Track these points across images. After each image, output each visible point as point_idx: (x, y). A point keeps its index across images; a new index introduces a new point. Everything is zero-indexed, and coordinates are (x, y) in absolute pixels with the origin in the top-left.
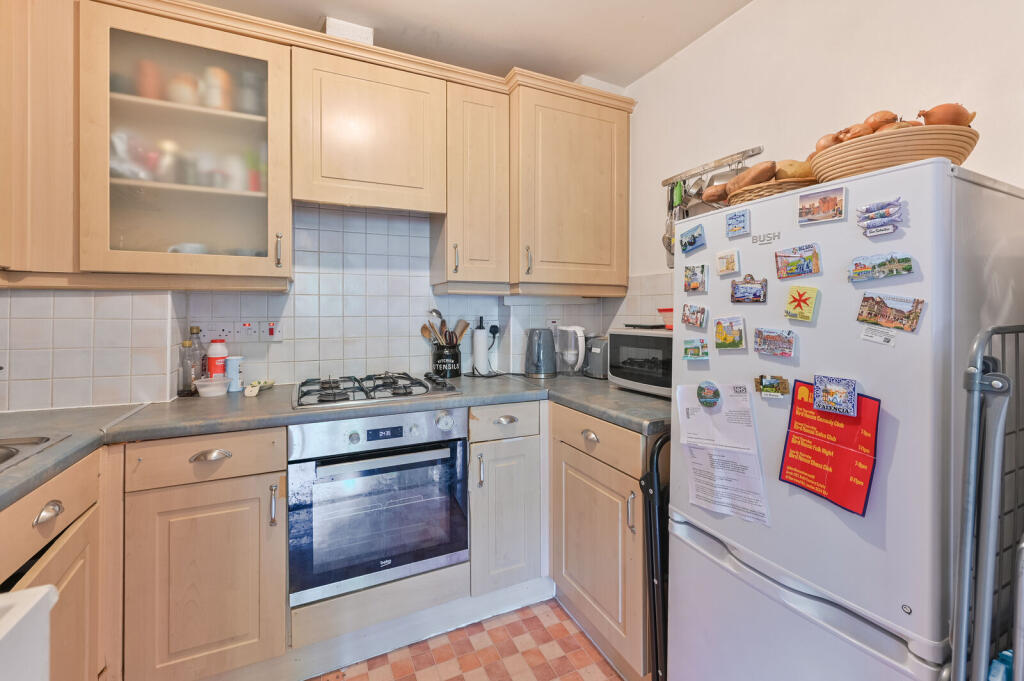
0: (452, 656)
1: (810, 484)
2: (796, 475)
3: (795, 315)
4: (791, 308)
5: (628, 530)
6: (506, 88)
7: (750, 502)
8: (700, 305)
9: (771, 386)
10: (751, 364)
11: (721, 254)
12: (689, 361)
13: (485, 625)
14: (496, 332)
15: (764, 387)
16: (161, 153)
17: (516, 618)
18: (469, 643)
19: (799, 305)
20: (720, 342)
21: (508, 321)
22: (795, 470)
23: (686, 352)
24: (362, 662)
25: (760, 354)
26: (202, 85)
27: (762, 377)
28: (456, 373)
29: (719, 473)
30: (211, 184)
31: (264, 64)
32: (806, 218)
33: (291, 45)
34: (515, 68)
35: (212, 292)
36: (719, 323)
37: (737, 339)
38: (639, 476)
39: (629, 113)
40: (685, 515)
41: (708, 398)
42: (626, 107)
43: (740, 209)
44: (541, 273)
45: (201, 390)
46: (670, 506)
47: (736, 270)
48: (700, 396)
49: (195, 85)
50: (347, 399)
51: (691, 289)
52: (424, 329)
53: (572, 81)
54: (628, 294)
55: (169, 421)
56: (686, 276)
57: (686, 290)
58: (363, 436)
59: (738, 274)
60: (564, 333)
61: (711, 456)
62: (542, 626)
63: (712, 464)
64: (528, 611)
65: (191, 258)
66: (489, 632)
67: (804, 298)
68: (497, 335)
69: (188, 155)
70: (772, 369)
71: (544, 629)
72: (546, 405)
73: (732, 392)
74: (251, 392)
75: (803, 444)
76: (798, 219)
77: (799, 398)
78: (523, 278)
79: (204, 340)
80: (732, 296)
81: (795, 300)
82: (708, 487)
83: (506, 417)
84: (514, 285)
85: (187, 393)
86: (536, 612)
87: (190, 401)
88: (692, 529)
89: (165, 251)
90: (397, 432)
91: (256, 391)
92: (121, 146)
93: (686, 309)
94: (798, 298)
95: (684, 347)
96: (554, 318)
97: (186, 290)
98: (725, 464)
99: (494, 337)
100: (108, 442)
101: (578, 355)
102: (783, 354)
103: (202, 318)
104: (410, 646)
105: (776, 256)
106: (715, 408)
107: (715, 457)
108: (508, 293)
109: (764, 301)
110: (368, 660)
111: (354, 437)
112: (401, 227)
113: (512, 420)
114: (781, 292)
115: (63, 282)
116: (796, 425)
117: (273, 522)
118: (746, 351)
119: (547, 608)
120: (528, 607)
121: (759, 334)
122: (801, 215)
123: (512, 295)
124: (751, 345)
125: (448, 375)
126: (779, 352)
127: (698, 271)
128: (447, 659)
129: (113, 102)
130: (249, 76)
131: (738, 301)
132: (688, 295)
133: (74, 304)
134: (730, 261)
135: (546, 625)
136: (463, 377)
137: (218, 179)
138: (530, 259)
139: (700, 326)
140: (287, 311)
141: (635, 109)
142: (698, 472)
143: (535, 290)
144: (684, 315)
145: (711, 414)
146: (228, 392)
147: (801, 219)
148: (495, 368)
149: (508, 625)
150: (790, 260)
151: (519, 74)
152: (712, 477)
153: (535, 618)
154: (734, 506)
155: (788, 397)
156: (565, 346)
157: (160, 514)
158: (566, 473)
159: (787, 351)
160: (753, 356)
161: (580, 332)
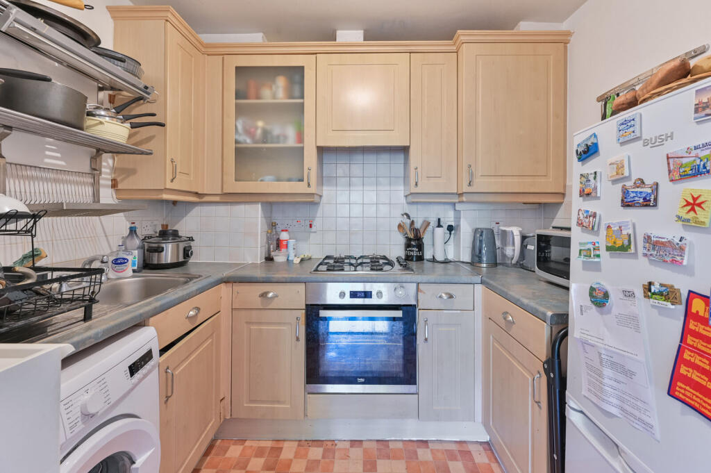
0: (403, 459)
1: (706, 408)
2: (689, 394)
3: (688, 220)
4: (683, 213)
5: (536, 405)
6: (454, 48)
7: (639, 409)
8: (592, 210)
9: (661, 294)
10: (641, 269)
11: (613, 159)
12: (583, 262)
13: (430, 445)
14: (452, 230)
15: (654, 294)
16: (256, 128)
17: (454, 447)
18: (416, 453)
19: (693, 209)
20: (609, 245)
21: (459, 221)
22: (688, 388)
23: (580, 253)
24: (348, 441)
25: (650, 260)
26: (274, 87)
27: (650, 284)
28: (420, 258)
29: (607, 372)
30: (278, 142)
31: (302, 68)
32: (703, 113)
33: (316, 54)
34: (459, 31)
35: (283, 203)
36: (609, 227)
37: (626, 243)
38: (544, 359)
39: (566, 43)
40: (580, 405)
41: (599, 299)
42: (563, 40)
43: (630, 114)
44: (481, 184)
45: (275, 258)
46: (567, 392)
47: (626, 174)
48: (591, 295)
49: (271, 88)
50: (343, 270)
51: (585, 194)
52: (400, 226)
53: (513, 29)
54: (565, 199)
55: (259, 274)
56: (581, 183)
57: (580, 196)
58: (348, 295)
59: (628, 178)
60: (504, 232)
61: (600, 354)
62: (472, 460)
63: (601, 362)
64: (464, 445)
65: (268, 184)
66: (432, 450)
67: (698, 202)
68: (453, 232)
69: (268, 127)
70: (662, 276)
71: (474, 463)
72: (479, 288)
73: (621, 296)
74: (297, 261)
75: (698, 362)
76: (693, 115)
77: (694, 310)
78: (465, 189)
79: (279, 230)
80: (622, 200)
81: (688, 204)
82: (598, 383)
83: (446, 294)
84: (460, 195)
85: (269, 259)
86: (471, 448)
87: (270, 263)
88: (587, 419)
89: (257, 181)
90: (367, 295)
91: (299, 260)
92: (240, 127)
93: (580, 213)
94: (692, 202)
95: (579, 248)
96: (498, 221)
97: (270, 203)
98: (614, 365)
99: (450, 234)
100: (226, 281)
101: (514, 250)
102: (674, 261)
103: (278, 217)
104: (378, 441)
105: (668, 158)
106: (605, 308)
107: (603, 356)
108: (457, 201)
109: (655, 205)
110: (351, 441)
111: (342, 295)
112: (385, 157)
113: (451, 297)
114: (673, 195)
115: (217, 199)
116: (690, 340)
117: (298, 339)
118: (635, 255)
119: (481, 448)
120: (465, 442)
121: (648, 239)
122: (696, 111)
123: (459, 202)
124: (641, 250)
125: (414, 259)
126: (668, 259)
127: (591, 178)
128: (399, 459)
129: (237, 105)
130: (297, 78)
131: (628, 206)
132: (584, 200)
133: (222, 209)
134: (620, 167)
135: (477, 461)
136: (425, 261)
137: (282, 138)
138: (471, 175)
139: (592, 229)
140: (319, 214)
141: (572, 39)
142: (590, 367)
143: (476, 198)
144: (578, 219)
145: (602, 314)
146: (288, 260)
147: (696, 115)
148: (451, 257)
149: (446, 450)
150: (684, 161)
151: (462, 35)
152: (601, 375)
153: (469, 452)
154: (622, 409)
155: (681, 309)
156: (504, 243)
157: (247, 323)
158: (493, 345)
159: (678, 258)
160: (643, 262)
161: (516, 231)
